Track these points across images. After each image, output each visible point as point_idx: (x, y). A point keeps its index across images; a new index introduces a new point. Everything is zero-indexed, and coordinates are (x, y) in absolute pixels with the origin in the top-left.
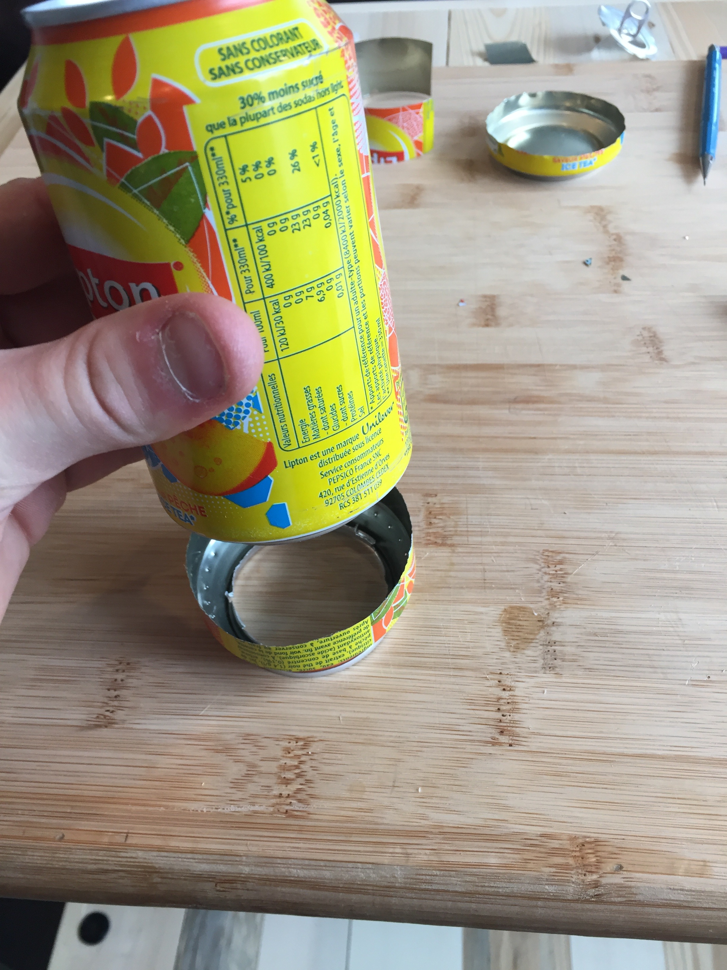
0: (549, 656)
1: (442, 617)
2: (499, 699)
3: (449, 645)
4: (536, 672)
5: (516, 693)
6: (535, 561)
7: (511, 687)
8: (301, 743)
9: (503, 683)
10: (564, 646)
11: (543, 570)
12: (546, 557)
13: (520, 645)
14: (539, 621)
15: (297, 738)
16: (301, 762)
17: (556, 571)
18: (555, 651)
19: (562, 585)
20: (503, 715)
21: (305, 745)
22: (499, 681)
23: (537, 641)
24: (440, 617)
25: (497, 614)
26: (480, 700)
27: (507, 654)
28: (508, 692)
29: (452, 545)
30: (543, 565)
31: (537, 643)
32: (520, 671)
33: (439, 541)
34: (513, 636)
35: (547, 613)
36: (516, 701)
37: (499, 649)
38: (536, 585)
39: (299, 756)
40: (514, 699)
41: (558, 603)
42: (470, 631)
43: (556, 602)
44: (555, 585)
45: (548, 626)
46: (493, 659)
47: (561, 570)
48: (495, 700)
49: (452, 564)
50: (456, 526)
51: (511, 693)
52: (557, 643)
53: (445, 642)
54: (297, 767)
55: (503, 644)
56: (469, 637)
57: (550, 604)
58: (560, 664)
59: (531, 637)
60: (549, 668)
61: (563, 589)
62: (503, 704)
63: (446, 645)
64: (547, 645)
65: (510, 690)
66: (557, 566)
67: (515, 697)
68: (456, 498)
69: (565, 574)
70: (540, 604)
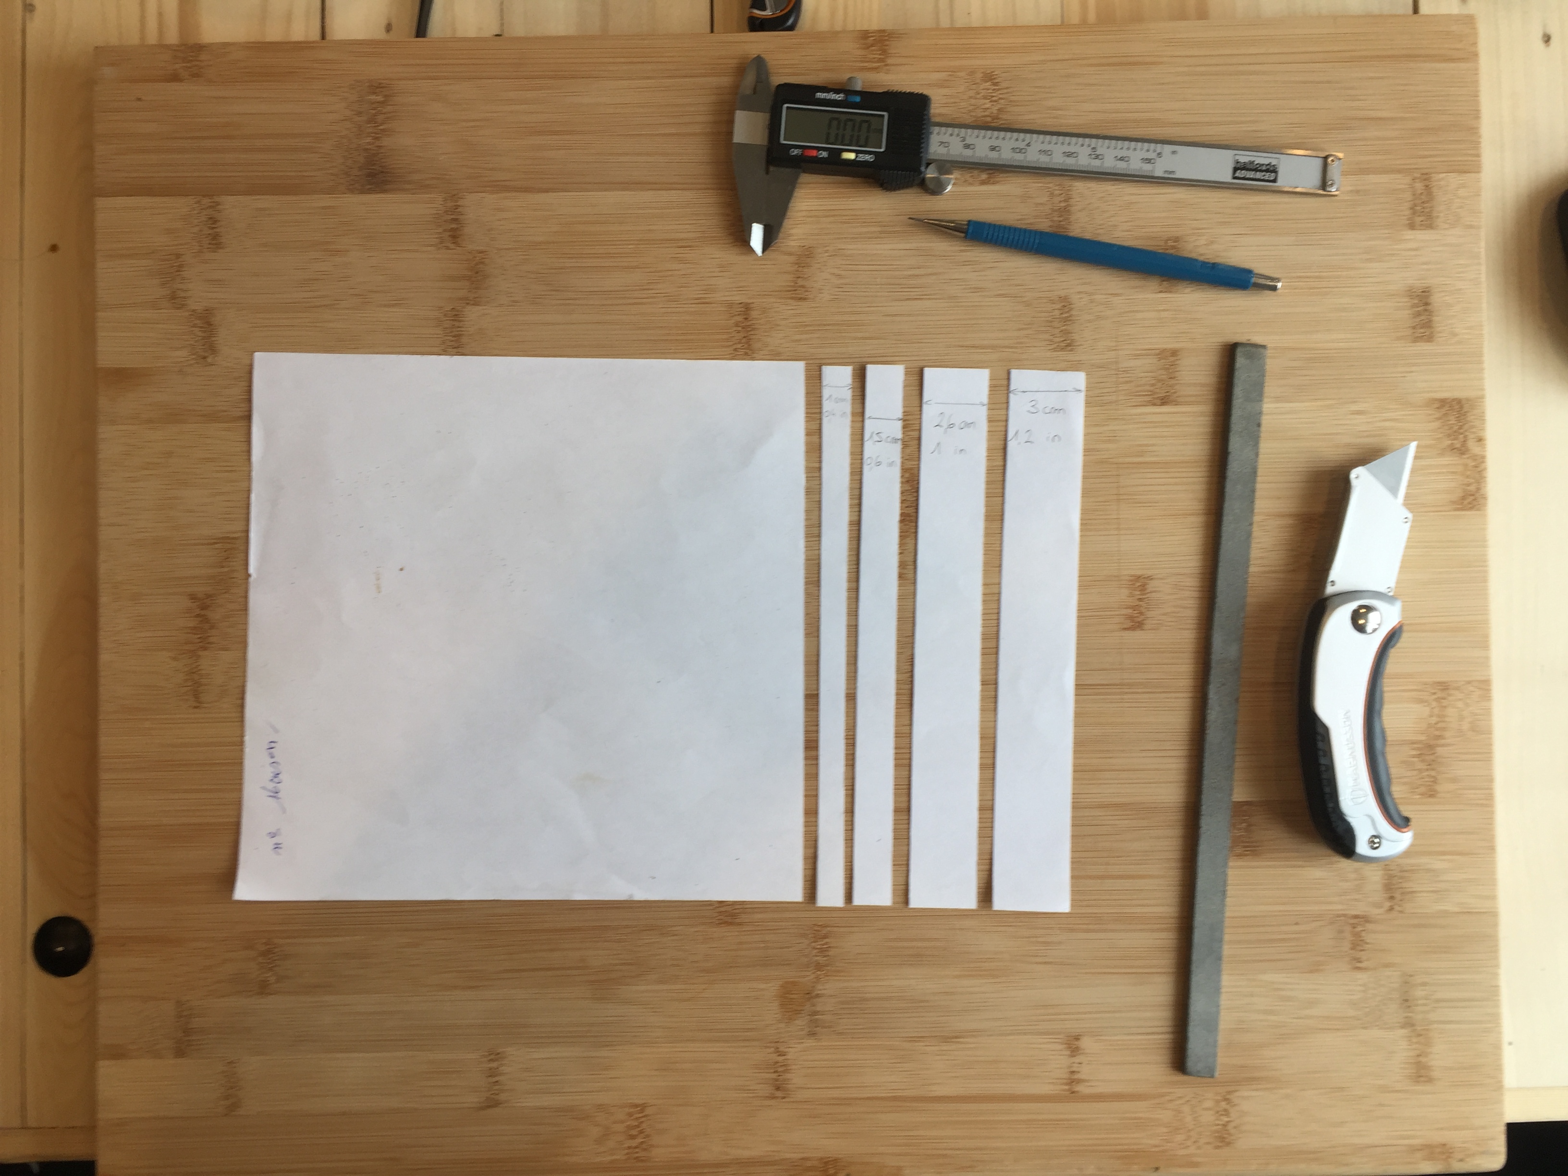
0: (813, 1024)
1: (735, 995)
2: (777, 1062)
4: (803, 1038)
7: (785, 1052)
8: (638, 1108)
10: (824, 1014)
11: (812, 945)
13: (791, 1017)
14: (807, 994)
15: (635, 1105)
16: (641, 1122)
17: (822, 946)
18: (817, 1020)
19: (826, 958)
20: (779, 1076)
21: (642, 1109)
22: (776, 1049)
24: (731, 995)
25: (776, 990)
26: (763, 1065)
27: (782, 1025)
28: (783, 1057)
29: (740, 924)
30: (811, 940)
31: (805, 1013)
32: (791, 1038)
34: (787, 1009)
35: (813, 985)
36: (788, 1063)
37: (776, 1021)
38: (806, 960)
39: (638, 1118)
41: (822, 977)
42: (755, 1007)
43: (820, 975)
44: (821, 960)
45: (812, 997)
46: (772, 1030)
47: (826, 943)
48: (773, 1064)
49: (741, 943)
52: (819, 1013)
54: (638, 1126)
55: (779, 1017)
56: (754, 1012)
57: (816, 978)
58: (820, 1030)
59: (800, 1008)
61: (826, 962)
62: (779, 1066)
63: (739, 1020)
64: (811, 1015)
65: (784, 1055)
69: (829, 947)
70: (808, 978)
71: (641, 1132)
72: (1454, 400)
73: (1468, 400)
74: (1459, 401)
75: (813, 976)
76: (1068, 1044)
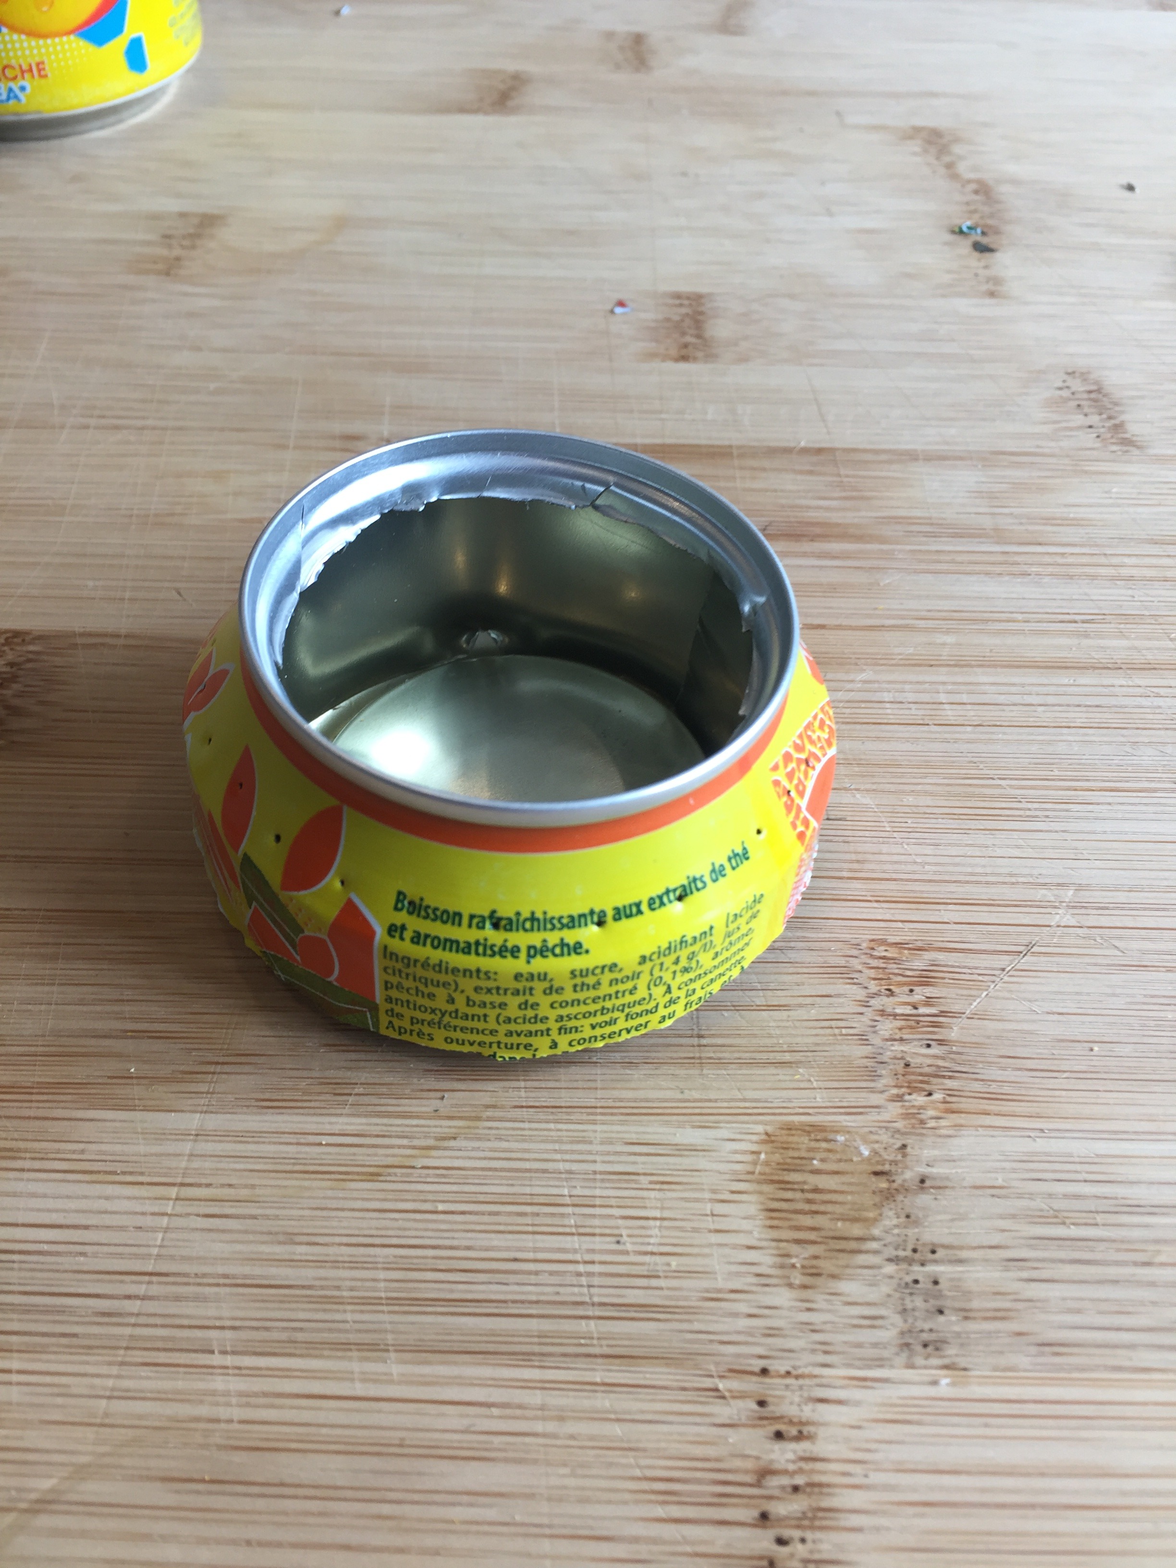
0: (919, 1302)
1: (568, 1166)
2: (765, 1473)
3: (590, 1268)
4: (880, 1362)
6: (846, 974)
7: (801, 1423)
9: (772, 1409)
10: (960, 1261)
11: (875, 1002)
12: (880, 963)
13: (820, 1263)
14: (876, 1173)
18: (936, 1283)
19: (935, 1050)
22: (762, 1403)
23: (874, 1245)
24: (561, 1166)
25: (744, 1152)
26: (699, 1481)
27: (783, 1297)
28: (793, 1446)
30: (873, 987)
31: (876, 1252)
32: (828, 1359)
34: (798, 1228)
35: (899, 1144)
36: (824, 1479)
37: (755, 1280)
40: (812, 1471)
41: (931, 1113)
42: (657, 1214)
43: (921, 1108)
45: (905, 1189)
46: (736, 1315)
47: (929, 1001)
48: (748, 1479)
51: (803, 1447)
52: (941, 1253)
53: (578, 1257)
55: (766, 1260)
56: (655, 1235)
57: (907, 1116)
58: (957, 1328)
59: (857, 1230)
60: (922, 1344)
61: (941, 1063)
62: (776, 1493)
63: (581, 1268)
64: (910, 1261)
65: (800, 1437)
66: (917, 989)
67: (819, 1466)
69: (943, 1014)
70: (873, 1116)
75: (893, 1111)
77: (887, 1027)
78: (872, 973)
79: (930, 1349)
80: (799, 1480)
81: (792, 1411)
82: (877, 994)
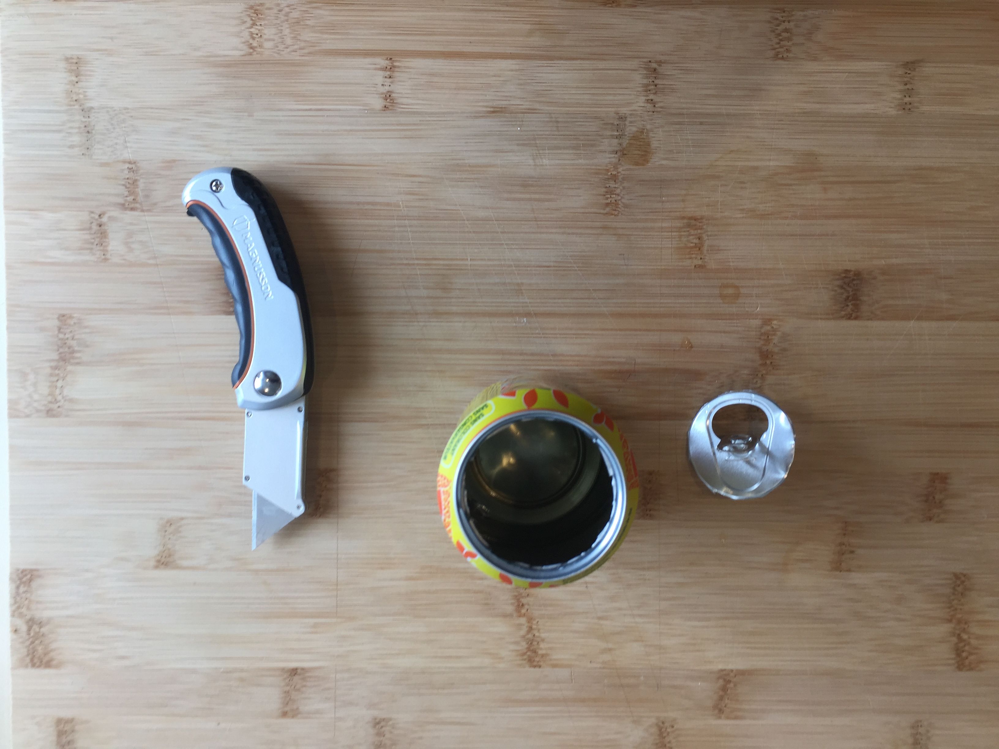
0: (621, 127)
1: (691, 155)
2: (655, 93)
3: (687, 132)
4: (631, 115)
5: (644, 98)
6: (626, 206)
7: (647, 103)
8: (780, 56)
9: (653, 105)
10: (611, 135)
11: (620, 198)
12: (617, 209)
13: (640, 134)
14: (626, 154)
15: (783, 59)
16: (779, 43)
17: (611, 197)
18: (617, 131)
19: (608, 185)
20: (653, 82)
21: (777, 55)
22: (655, 106)
25: (653, 159)
26: (667, 92)
27: (649, 127)
28: (649, 98)
29: (683, 218)
30: (620, 202)
31: (628, 137)
32: (641, 115)
33: (693, 222)
34: (644, 142)
35: (620, 162)
36: (644, 93)
37: (654, 130)
38: (626, 184)
39: (781, 47)
41: (612, 169)
42: (673, 144)
43: (613, 171)
44: (612, 184)
45: (621, 151)
46: (658, 123)
47: (607, 198)
48: (658, 92)
49: (683, 201)
50: (680, 237)
51: (648, 98)
52: (615, 137)
53: (689, 134)
54: (781, 40)
55: (651, 135)
56: (673, 139)
57: (617, 168)
58: (615, 121)
59: (632, 141)
60: (622, 118)
61: (607, 182)
62: (653, 90)
64: (622, 135)
65: (648, 100)
66: (610, 202)
67: (645, 95)
68: (680, 264)
69: (605, 195)
70: (624, 168)
71: (779, 35)
72: (39, 667)
73: (26, 666)
74: (33, 665)
75: (620, 170)
76: (393, 103)
77: (618, 191)
78: (619, 206)
79: (621, 117)
80: (649, 92)
81: (649, 105)
82: (619, 200)
